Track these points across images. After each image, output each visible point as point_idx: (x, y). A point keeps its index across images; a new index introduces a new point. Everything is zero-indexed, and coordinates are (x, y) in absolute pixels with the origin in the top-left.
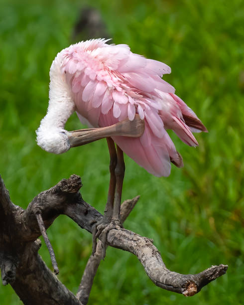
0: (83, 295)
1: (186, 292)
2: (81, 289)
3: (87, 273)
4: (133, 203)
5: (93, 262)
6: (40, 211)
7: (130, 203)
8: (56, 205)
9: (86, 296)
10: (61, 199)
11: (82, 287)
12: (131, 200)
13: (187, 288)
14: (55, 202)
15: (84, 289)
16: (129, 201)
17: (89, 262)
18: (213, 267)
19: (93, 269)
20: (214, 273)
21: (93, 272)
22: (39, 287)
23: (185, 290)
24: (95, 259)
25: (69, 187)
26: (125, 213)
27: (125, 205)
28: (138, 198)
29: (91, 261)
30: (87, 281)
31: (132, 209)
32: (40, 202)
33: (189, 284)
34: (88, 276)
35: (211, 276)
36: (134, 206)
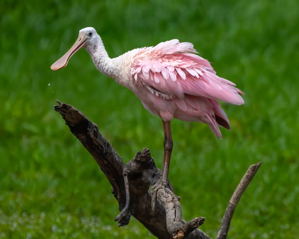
0: (222, 233)
1: (176, 236)
2: (221, 228)
3: (225, 217)
4: (257, 167)
5: (229, 209)
6: (127, 174)
7: (254, 167)
8: (135, 170)
9: (225, 234)
10: (138, 165)
11: (222, 227)
12: (255, 165)
13: (177, 233)
14: (135, 168)
15: (223, 228)
16: (253, 165)
17: (227, 209)
18: (196, 218)
19: (229, 215)
20: (196, 223)
21: (229, 217)
22: (164, 227)
23: (175, 235)
24: (231, 207)
25: (141, 157)
26: (251, 174)
27: (251, 168)
28: (260, 164)
29: (228, 208)
30: (225, 223)
31: (256, 171)
32: (128, 167)
33: (178, 231)
34: (226, 219)
35: (194, 225)
36: (258, 169)
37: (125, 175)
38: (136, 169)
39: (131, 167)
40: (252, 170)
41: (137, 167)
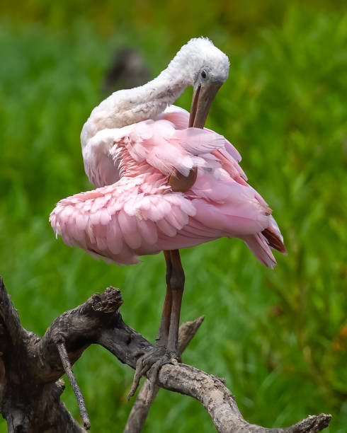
3: (131, 426)
4: (195, 327)
5: (139, 411)
6: (63, 339)
7: (191, 327)
10: (92, 322)
12: (192, 322)
14: (84, 327)
16: (189, 323)
17: (133, 411)
18: (311, 417)
19: (138, 422)
20: (312, 426)
21: (138, 426)
24: (141, 407)
25: (104, 305)
26: (184, 340)
27: (183, 329)
28: (202, 320)
29: (136, 410)
31: (193, 335)
32: (62, 326)
35: (308, 430)
36: (196, 330)
37: (60, 342)
38: (87, 328)
39: (71, 326)
40: (186, 334)
41: (87, 326)
